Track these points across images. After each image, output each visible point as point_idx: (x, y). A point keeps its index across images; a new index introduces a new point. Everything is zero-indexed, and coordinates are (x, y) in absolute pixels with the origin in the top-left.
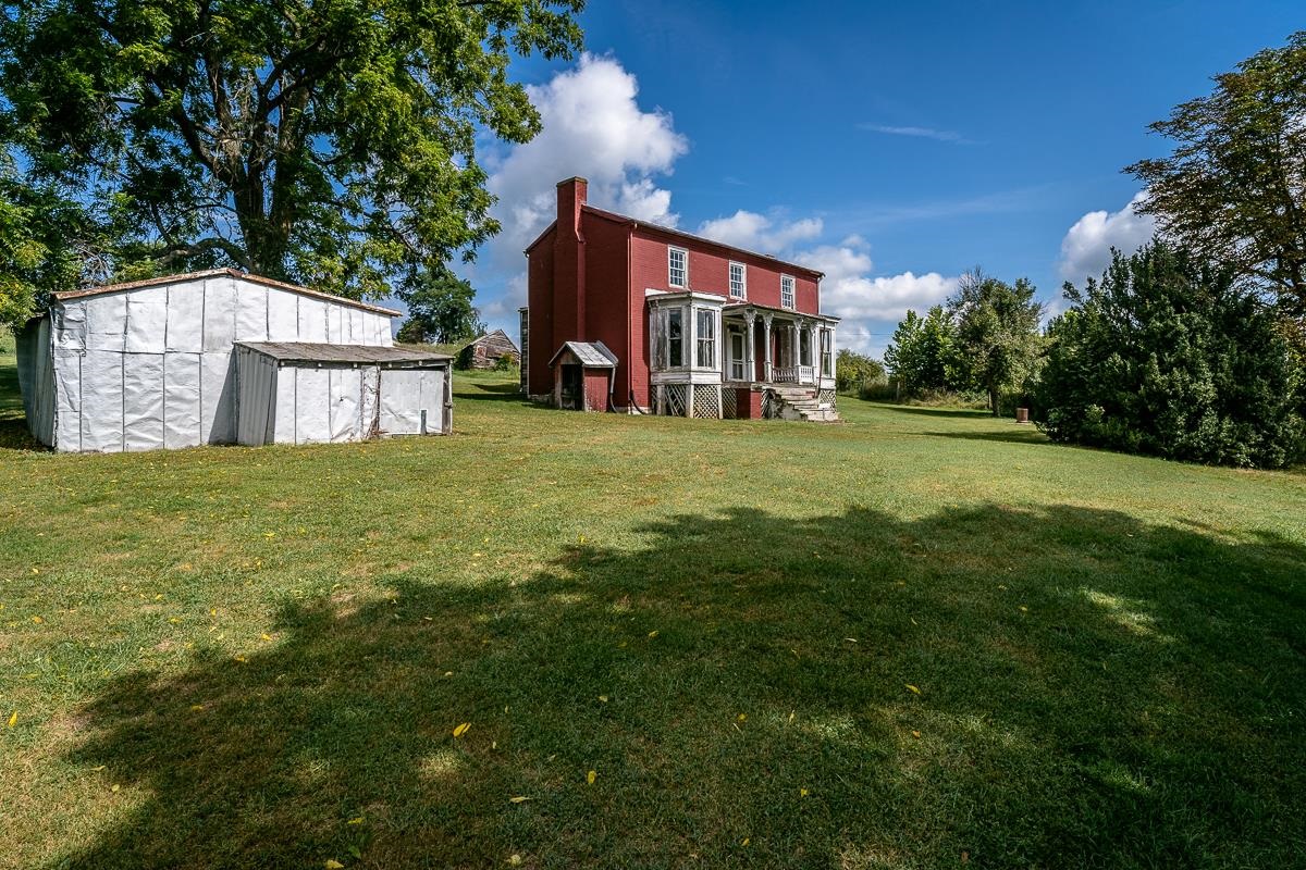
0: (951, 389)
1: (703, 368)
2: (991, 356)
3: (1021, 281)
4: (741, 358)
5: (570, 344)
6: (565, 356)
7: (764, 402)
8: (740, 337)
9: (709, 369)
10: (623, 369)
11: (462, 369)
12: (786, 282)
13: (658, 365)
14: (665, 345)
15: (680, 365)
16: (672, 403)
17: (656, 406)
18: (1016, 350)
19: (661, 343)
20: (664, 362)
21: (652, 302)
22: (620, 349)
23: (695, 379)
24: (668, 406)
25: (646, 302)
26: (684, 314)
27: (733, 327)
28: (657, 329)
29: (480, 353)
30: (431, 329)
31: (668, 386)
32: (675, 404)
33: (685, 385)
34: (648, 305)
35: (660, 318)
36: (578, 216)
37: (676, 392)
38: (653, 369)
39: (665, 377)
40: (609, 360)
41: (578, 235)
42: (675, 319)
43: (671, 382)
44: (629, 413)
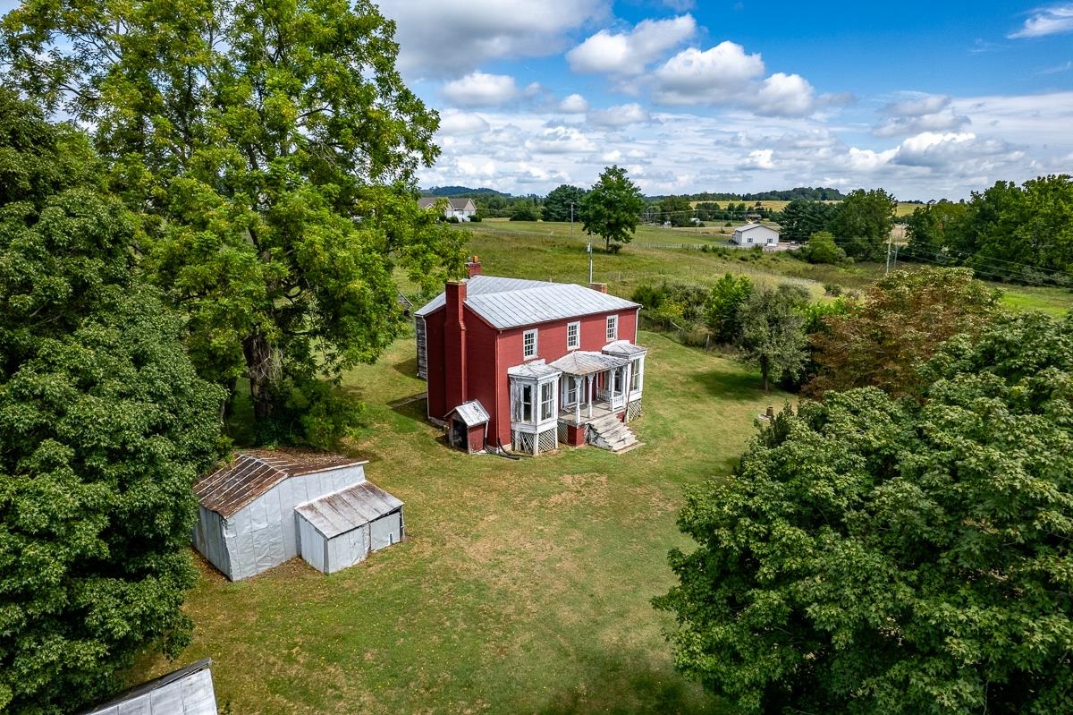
1: (544, 421)
5: (458, 408)
6: (454, 415)
7: (586, 433)
9: (549, 419)
10: (493, 423)
12: (612, 321)
13: (516, 418)
14: (520, 407)
15: (530, 420)
16: (524, 443)
17: (514, 444)
19: (518, 404)
20: (520, 417)
21: (512, 378)
22: (491, 407)
23: (540, 430)
24: (522, 444)
25: (509, 377)
26: (533, 389)
28: (515, 396)
31: (522, 434)
32: (527, 445)
33: (533, 434)
34: (509, 379)
35: (517, 389)
36: (461, 310)
37: (527, 437)
38: (512, 421)
39: (521, 426)
40: (484, 417)
41: (462, 324)
42: (527, 391)
43: (523, 431)
44: (497, 452)
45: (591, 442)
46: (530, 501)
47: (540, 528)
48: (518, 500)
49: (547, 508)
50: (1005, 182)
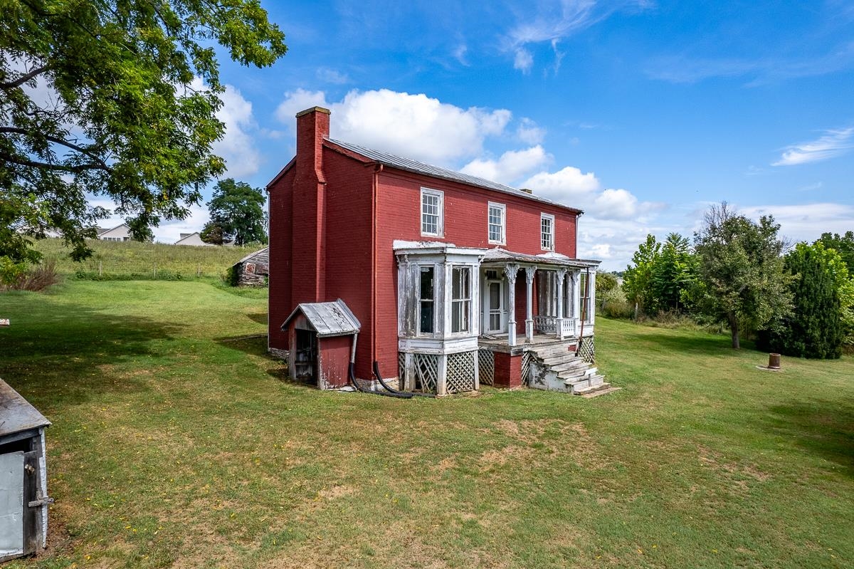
0: (684, 311)
1: (459, 334)
2: (741, 295)
3: (765, 218)
4: (498, 307)
5: (303, 307)
6: (299, 319)
7: (524, 366)
8: (498, 285)
9: (465, 334)
10: (365, 336)
11: (233, 285)
12: (546, 222)
13: (406, 330)
14: (414, 307)
15: (432, 332)
16: (421, 375)
17: (403, 375)
18: (764, 290)
19: (410, 304)
20: (413, 327)
21: (400, 256)
22: (364, 311)
23: (449, 348)
24: (417, 377)
25: (395, 256)
26: (437, 273)
27: (492, 274)
28: (406, 288)
29: (250, 270)
30: (229, 230)
31: (418, 356)
32: (426, 376)
33: (437, 356)
34: (397, 259)
35: (409, 276)
36: (318, 152)
37: (426, 363)
38: (400, 334)
39: (414, 344)
40: (351, 325)
41: (319, 173)
42: (427, 277)
43: (421, 351)
44: (373, 388)
45: (533, 384)
46: (436, 461)
47: (467, 517)
48: (407, 458)
49: (476, 475)
50: (830, 234)
